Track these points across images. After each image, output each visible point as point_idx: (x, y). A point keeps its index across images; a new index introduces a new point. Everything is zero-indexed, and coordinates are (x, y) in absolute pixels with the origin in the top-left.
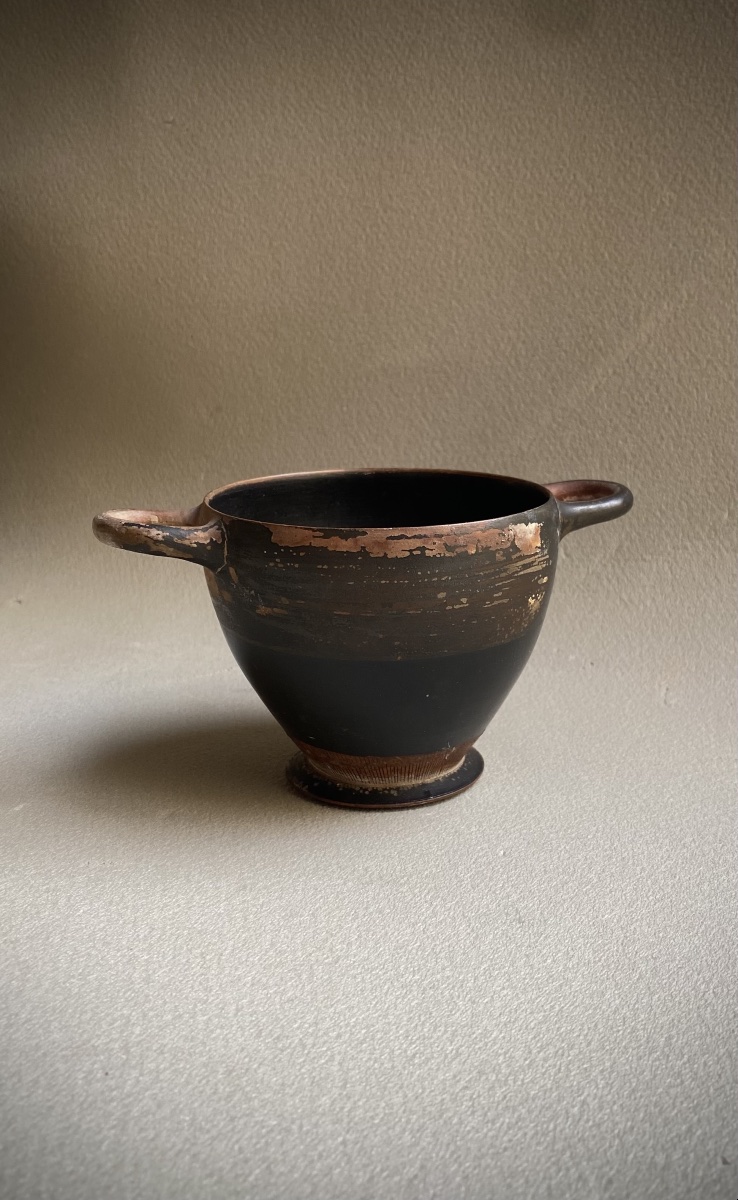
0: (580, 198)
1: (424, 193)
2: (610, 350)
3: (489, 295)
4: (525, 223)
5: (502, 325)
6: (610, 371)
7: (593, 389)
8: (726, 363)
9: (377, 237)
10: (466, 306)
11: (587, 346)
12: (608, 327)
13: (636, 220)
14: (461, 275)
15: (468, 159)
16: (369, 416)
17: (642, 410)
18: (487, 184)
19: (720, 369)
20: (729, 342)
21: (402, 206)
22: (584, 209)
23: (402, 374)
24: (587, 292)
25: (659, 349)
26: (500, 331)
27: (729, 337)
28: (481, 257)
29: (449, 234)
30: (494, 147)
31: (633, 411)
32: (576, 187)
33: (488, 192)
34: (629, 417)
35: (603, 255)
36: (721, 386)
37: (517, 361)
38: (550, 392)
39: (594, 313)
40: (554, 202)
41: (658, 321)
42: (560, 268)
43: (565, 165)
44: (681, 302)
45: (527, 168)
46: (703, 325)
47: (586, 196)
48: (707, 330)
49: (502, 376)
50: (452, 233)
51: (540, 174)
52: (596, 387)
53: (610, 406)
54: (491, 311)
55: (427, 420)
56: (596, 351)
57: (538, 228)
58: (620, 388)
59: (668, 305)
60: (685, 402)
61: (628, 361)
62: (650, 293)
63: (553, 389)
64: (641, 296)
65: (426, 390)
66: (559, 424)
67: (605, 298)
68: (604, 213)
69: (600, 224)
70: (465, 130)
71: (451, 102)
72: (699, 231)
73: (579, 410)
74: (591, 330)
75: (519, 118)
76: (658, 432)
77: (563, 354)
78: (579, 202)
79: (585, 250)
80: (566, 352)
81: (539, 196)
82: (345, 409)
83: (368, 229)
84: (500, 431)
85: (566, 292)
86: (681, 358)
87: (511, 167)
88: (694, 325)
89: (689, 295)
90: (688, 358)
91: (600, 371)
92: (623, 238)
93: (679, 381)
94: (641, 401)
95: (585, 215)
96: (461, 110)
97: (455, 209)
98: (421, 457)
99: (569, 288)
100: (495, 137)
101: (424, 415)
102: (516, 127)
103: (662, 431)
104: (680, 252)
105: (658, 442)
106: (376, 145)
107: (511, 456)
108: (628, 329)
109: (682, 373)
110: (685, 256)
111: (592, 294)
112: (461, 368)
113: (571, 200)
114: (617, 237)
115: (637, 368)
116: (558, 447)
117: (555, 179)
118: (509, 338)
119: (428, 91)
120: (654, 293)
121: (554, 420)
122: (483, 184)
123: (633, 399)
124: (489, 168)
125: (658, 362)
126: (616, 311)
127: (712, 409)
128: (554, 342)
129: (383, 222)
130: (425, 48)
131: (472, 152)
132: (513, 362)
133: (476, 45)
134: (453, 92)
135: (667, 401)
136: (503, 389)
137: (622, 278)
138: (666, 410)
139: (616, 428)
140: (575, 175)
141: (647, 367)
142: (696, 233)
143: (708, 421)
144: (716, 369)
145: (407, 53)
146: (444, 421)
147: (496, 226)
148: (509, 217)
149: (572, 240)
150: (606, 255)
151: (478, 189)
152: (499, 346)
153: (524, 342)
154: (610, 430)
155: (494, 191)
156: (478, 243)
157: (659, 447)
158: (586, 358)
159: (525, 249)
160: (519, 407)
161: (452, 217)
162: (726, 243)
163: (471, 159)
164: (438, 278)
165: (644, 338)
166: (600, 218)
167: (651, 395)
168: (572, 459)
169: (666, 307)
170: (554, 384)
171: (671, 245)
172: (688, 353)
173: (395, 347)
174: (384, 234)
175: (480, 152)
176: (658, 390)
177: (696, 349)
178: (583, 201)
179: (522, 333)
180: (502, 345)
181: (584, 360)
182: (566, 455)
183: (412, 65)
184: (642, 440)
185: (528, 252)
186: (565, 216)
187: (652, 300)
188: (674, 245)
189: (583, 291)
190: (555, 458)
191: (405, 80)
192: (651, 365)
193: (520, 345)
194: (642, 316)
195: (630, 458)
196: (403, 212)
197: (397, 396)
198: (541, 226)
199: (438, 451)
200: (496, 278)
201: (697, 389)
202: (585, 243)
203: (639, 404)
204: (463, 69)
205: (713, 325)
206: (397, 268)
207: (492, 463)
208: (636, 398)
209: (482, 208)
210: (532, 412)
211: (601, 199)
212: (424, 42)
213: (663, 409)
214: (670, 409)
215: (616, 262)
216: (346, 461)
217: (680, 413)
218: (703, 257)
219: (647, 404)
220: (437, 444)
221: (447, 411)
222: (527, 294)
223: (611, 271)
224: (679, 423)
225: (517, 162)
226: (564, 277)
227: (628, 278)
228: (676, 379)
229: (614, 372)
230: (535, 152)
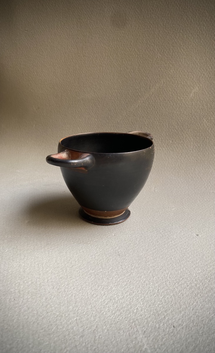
0: (136, 55)
1: (94, 52)
2: (142, 96)
3: (111, 80)
4: (121, 61)
5: (114, 88)
6: (142, 102)
7: (137, 106)
8: (173, 101)
9: (82, 63)
10: (105, 83)
11: (136, 95)
12: (142, 90)
13: (150, 62)
14: (103, 74)
15: (106, 43)
16: (78, 111)
17: (150, 112)
18: (111, 50)
19: (171, 102)
20: (174, 95)
21: (88, 55)
22: (136, 58)
23: (87, 101)
24: (137, 81)
25: (155, 96)
26: (113, 90)
27: (174, 94)
28: (109, 70)
29: (100, 63)
30: (113, 40)
31: (148, 113)
32: (135, 52)
33: (111, 53)
34: (147, 114)
35: (141, 71)
36: (171, 107)
37: (118, 98)
38: (126, 107)
39: (138, 86)
40: (129, 56)
41: (155, 89)
42: (130, 74)
43: (132, 46)
44: (161, 84)
45: (122, 47)
46: (167, 91)
47: (137, 54)
48: (168, 92)
49: (114, 102)
50: (101, 63)
51: (125, 48)
52: (138, 106)
53: (141, 111)
54: (111, 85)
55: (94, 113)
56: (138, 96)
57: (124, 63)
58: (144, 106)
59: (158, 85)
60: (161, 111)
61: (147, 99)
62: (153, 81)
63: (127, 106)
64: (151, 82)
65: (93, 105)
66: (128, 116)
67: (141, 82)
68: (142, 59)
69: (141, 62)
70: (105, 35)
71: (102, 28)
72: (167, 65)
73: (133, 112)
74: (137, 90)
75: (120, 33)
76: (154, 118)
77: (130, 97)
78: (135, 56)
79: (137, 69)
80: (130, 96)
81: (125, 54)
82: (72, 109)
83: (79, 61)
84: (112, 117)
85: (131, 80)
86: (161, 99)
87: (118, 46)
88: (165, 90)
89: (164, 82)
90: (163, 99)
91: (139, 102)
92: (147, 66)
93: (160, 105)
94: (150, 110)
95: (137, 60)
96: (105, 30)
97: (102, 57)
98: (92, 123)
99: (132, 79)
100: (113, 38)
101: (93, 112)
102: (119, 35)
103: (155, 118)
104: (161, 71)
105: (154, 121)
106: (82, 39)
107: (115, 123)
108: (147, 91)
109: (161, 103)
110: (163, 72)
111: (138, 81)
112: (103, 99)
113: (133, 55)
114: (145, 66)
115: (149, 101)
116: (128, 122)
117: (129, 50)
118: (116, 92)
119: (96, 24)
120: (154, 81)
121: (127, 114)
122: (110, 50)
123: (148, 110)
124: (112, 46)
125: (155, 100)
126: (144, 86)
127: (168, 113)
128: (127, 94)
129: (83, 60)
130: (95, 12)
131: (107, 41)
132: (116, 98)
133: (109, 12)
134: (103, 25)
135: (157, 110)
136: (114, 106)
137: (146, 77)
138: (156, 113)
139: (143, 117)
140: (134, 49)
141: (152, 101)
142: (166, 66)
143: (167, 116)
144: (170, 102)
145: (90, 14)
146: (98, 114)
147: (113, 62)
148: (117, 59)
149: (133, 66)
150: (142, 71)
151: (109, 52)
152: (113, 94)
153: (119, 93)
154: (141, 118)
155: (113, 52)
156: (108, 66)
157: (154, 122)
158: (136, 98)
159: (120, 68)
160: (118, 110)
161: (102, 59)
162: (174, 69)
163: (107, 43)
164: (97, 75)
165: (151, 93)
166: (141, 61)
167: (153, 109)
168: (131, 125)
169: (157, 85)
170: (127, 105)
171: (159, 69)
172: (163, 98)
173: (85, 93)
174: (83, 63)
175: (109, 42)
176: (154, 107)
177: (165, 97)
178: (136, 56)
179: (119, 91)
180: (114, 94)
181: (135, 98)
182: (130, 124)
183: (92, 17)
184: (150, 121)
185: (121, 69)
186: (131, 60)
187: (154, 83)
188: (160, 69)
189: (136, 80)
190: (127, 124)
191: (90, 21)
192: (153, 100)
193: (118, 94)
194: (151, 87)
195: (146, 125)
196: (88, 57)
197: (86, 106)
198: (125, 62)
199: (96, 121)
200: (113, 76)
201: (165, 108)
202: (136, 67)
203: (149, 111)
204: (105, 18)
205: (170, 91)
206: (87, 72)
207: (110, 125)
208: (149, 109)
209: (109, 56)
210: (121, 112)
211: (141, 56)
212: (95, 11)
213: (156, 112)
214: (157, 112)
215: (145, 73)
216: (72, 123)
217: (160, 114)
218: (168, 72)
219: (151, 111)
220: (96, 119)
221: (99, 111)
222: (121, 80)
223: (143, 75)
224: (160, 116)
225: (119, 45)
226: (131, 76)
227: (148, 77)
228: (159, 105)
229: (143, 102)
230: (124, 42)
